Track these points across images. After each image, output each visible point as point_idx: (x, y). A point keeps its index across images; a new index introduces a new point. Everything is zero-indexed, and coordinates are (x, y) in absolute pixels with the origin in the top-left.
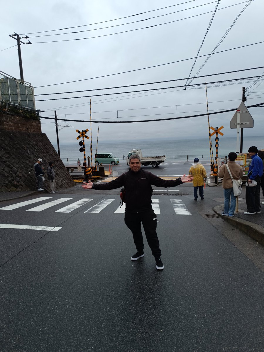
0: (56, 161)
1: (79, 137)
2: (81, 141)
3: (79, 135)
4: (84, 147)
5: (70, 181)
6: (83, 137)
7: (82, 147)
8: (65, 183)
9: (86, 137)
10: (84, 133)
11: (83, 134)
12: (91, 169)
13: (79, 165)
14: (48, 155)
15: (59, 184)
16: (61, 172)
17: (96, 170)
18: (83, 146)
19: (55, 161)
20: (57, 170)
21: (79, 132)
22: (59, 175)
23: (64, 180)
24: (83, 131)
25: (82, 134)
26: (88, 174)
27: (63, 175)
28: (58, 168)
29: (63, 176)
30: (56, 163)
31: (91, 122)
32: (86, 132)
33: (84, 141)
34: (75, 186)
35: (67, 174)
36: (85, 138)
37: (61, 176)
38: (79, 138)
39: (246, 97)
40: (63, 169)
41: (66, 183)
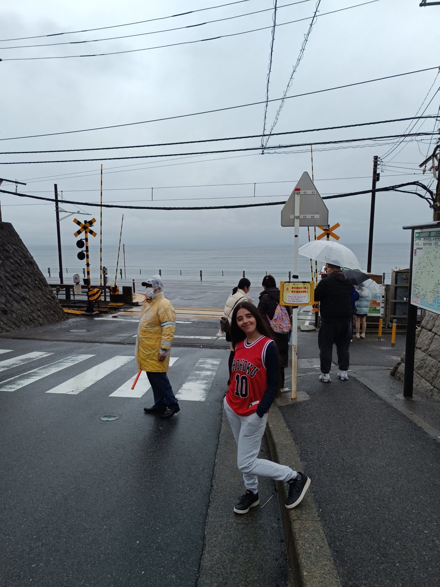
0: (27, 274)
1: (79, 232)
2: (81, 239)
3: (79, 228)
4: (87, 251)
5: (54, 311)
6: (86, 233)
7: (82, 251)
8: (39, 316)
9: (91, 232)
10: (88, 225)
11: (86, 226)
12: (99, 290)
13: (78, 283)
14: (9, 263)
15: (24, 318)
16: (34, 295)
17: (117, 293)
18: (84, 249)
19: (23, 275)
20: (26, 291)
21: (79, 223)
22: (29, 300)
23: (39, 311)
24: (85, 222)
25: (85, 228)
26: (92, 301)
27: (39, 301)
28: (28, 287)
29: (39, 303)
30: (25, 278)
31: (101, 206)
32: (91, 223)
33: (86, 239)
34: (65, 320)
35: (48, 298)
36: (89, 235)
37: (34, 302)
38: (79, 234)
39: (379, 174)
40: (41, 290)
41: (42, 316)
